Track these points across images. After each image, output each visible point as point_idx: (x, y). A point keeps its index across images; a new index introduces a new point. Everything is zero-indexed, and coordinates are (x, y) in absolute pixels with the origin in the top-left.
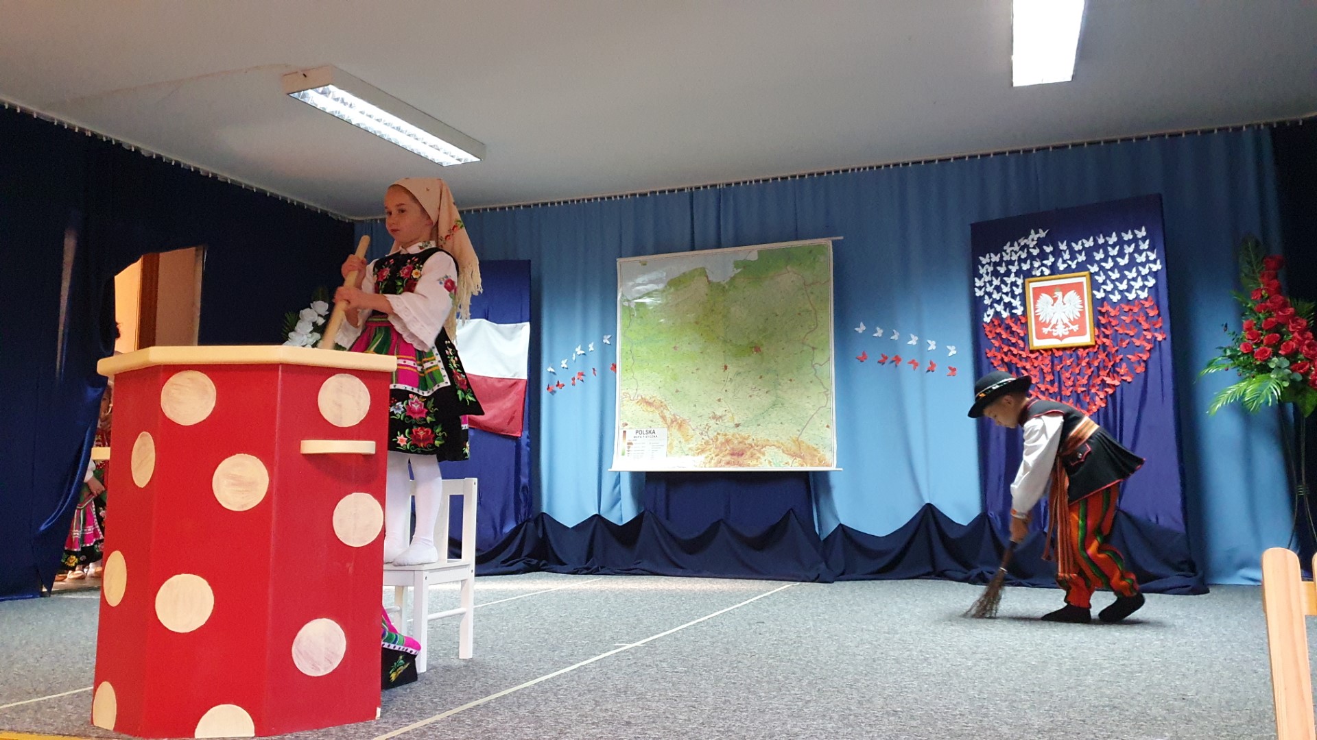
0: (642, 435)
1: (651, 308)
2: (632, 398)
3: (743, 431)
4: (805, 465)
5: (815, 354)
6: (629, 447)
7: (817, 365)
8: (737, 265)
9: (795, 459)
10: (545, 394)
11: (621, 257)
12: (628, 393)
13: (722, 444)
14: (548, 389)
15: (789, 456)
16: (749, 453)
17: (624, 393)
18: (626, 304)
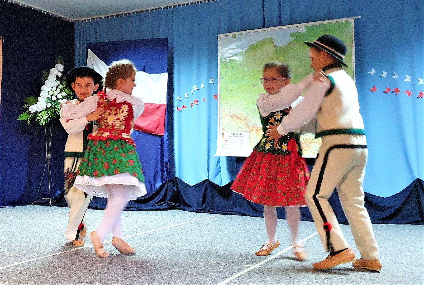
0: (234, 136)
1: (238, 62)
2: (227, 115)
6: (226, 142)
8: (292, 35)
10: (176, 112)
11: (220, 33)
12: (225, 112)
14: (177, 109)
17: (222, 112)
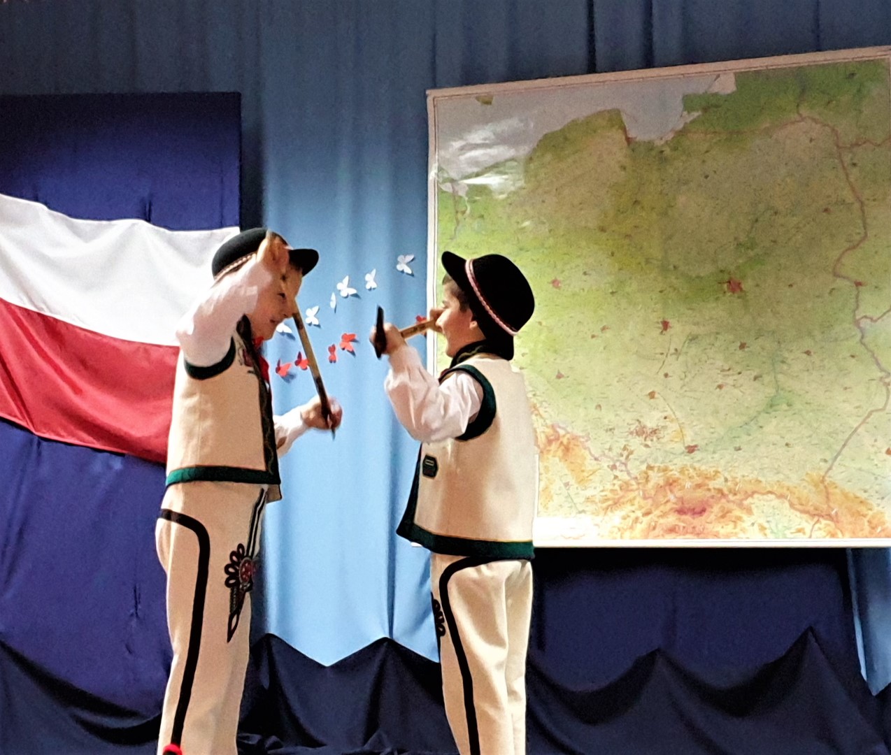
1: (502, 197)
3: (704, 462)
4: (840, 535)
5: (861, 296)
7: (864, 320)
8: (689, 103)
9: (818, 521)
11: (435, 86)
13: (659, 488)
14: (278, 369)
15: (805, 516)
16: (716, 509)
18: (447, 187)
